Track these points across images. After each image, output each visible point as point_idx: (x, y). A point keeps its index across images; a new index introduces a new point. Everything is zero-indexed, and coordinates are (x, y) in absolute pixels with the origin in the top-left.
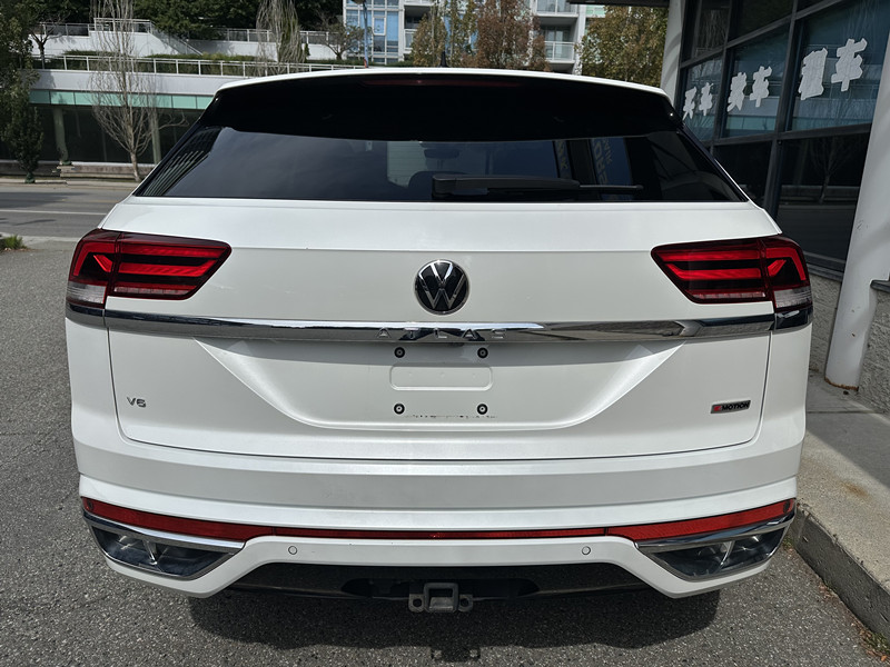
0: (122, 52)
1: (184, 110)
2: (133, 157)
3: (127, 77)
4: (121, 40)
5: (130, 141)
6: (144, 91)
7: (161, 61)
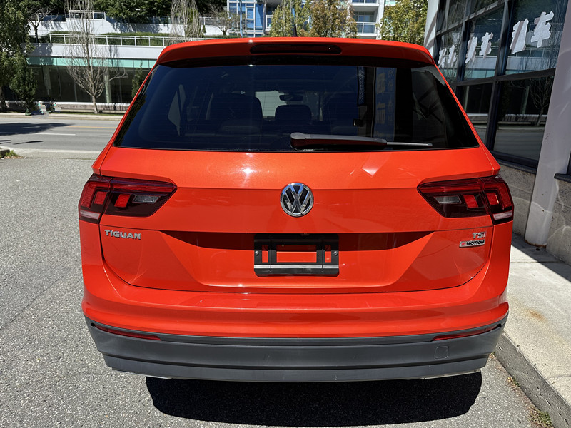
0: (86, 31)
1: (126, 68)
3: (89, 48)
4: (85, 24)
5: (92, 89)
6: (100, 56)
7: (111, 37)
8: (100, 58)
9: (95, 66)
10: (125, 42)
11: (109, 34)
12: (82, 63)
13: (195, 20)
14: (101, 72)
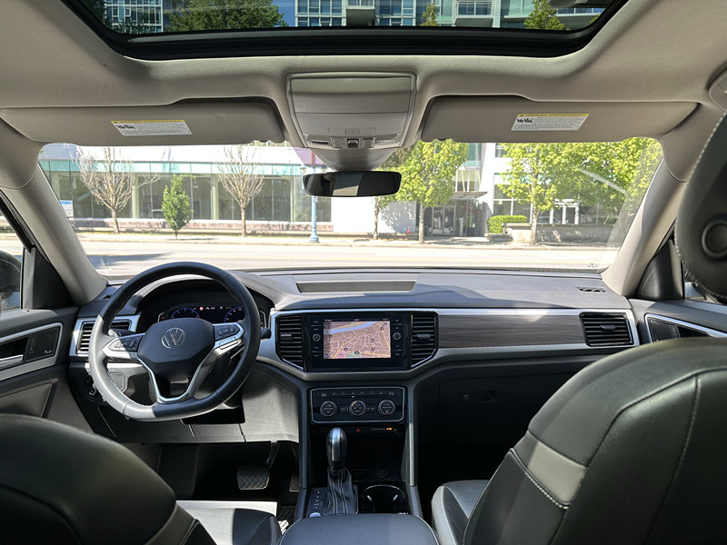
1: (159, 174)
2: (113, 213)
5: (112, 200)
6: (125, 159)
8: (124, 162)
12: (101, 168)
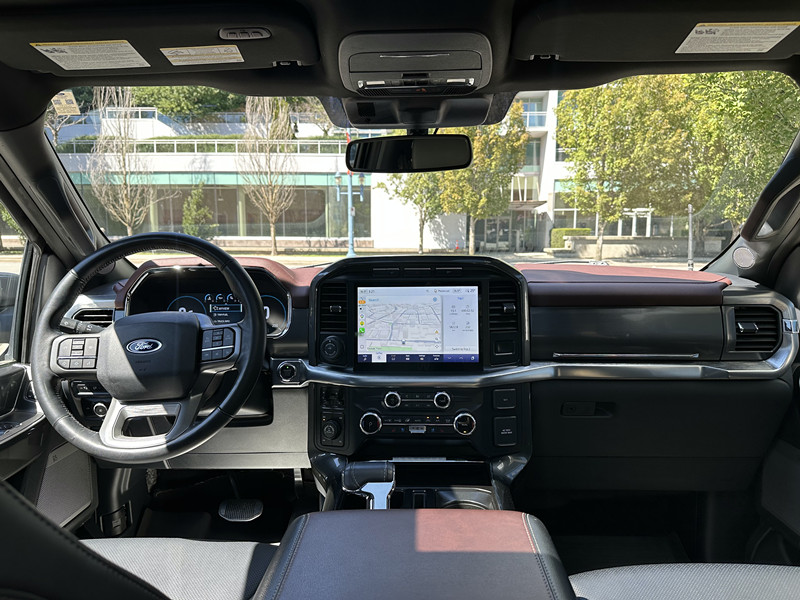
0: (123, 135)
1: (179, 186)
2: (129, 231)
3: (127, 158)
4: (122, 124)
5: (129, 217)
6: (141, 170)
7: (161, 142)
8: (140, 173)
9: (133, 183)
10: (182, 148)
11: (159, 138)
13: (281, 115)
14: (143, 191)
